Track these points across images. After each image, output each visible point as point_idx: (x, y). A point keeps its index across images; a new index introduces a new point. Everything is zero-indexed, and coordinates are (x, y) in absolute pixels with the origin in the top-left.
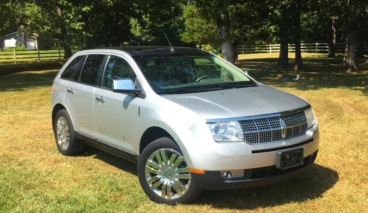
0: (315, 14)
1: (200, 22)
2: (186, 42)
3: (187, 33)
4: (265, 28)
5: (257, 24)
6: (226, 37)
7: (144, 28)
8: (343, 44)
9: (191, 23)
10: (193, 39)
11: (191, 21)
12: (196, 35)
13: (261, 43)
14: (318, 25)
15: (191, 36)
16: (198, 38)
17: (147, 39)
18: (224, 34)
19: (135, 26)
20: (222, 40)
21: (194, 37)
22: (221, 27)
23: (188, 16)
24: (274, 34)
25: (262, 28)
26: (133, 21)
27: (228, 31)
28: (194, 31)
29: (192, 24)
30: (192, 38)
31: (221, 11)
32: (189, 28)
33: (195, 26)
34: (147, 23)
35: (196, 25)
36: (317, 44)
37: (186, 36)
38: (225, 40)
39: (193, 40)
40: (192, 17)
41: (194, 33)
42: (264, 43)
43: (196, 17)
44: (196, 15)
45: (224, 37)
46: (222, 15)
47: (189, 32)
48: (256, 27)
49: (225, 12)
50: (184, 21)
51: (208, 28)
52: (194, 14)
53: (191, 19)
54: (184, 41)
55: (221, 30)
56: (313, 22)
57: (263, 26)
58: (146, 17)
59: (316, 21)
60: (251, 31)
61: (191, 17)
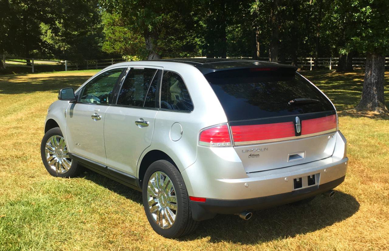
0: (239, 27)
1: (122, 32)
2: (107, 52)
3: (108, 43)
4: (190, 40)
5: (183, 35)
6: (154, 48)
7: (56, 35)
8: (267, 58)
9: (112, 32)
10: (115, 49)
11: (112, 29)
12: (118, 45)
13: (186, 56)
14: (242, 38)
15: (112, 46)
16: (120, 49)
17: (60, 47)
18: (152, 45)
19: (46, 33)
20: (150, 52)
21: (115, 46)
22: (148, 38)
23: (109, 24)
24: (201, 47)
25: (187, 39)
26: (43, 27)
27: (155, 43)
28: (115, 40)
29: (114, 33)
30: (113, 48)
31: (149, 22)
32: (110, 37)
33: (117, 36)
34: (60, 30)
35: (117, 34)
36: (242, 57)
37: (107, 45)
38: (152, 52)
39: (115, 51)
40: (114, 25)
41: (116, 42)
42: (188, 55)
43: (118, 25)
44: (118, 24)
45: (151, 49)
46: (150, 27)
47: (110, 42)
48: (181, 39)
49: (152, 23)
50: (102, 28)
51: (131, 38)
52: (115, 22)
53: (112, 27)
54: (105, 51)
55: (148, 42)
56: (237, 35)
57: (188, 38)
58: (60, 23)
59: (240, 34)
60: (176, 43)
61: (112, 26)
